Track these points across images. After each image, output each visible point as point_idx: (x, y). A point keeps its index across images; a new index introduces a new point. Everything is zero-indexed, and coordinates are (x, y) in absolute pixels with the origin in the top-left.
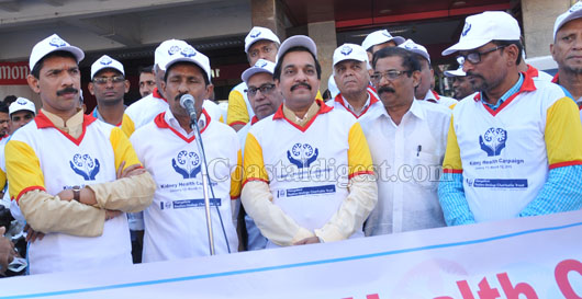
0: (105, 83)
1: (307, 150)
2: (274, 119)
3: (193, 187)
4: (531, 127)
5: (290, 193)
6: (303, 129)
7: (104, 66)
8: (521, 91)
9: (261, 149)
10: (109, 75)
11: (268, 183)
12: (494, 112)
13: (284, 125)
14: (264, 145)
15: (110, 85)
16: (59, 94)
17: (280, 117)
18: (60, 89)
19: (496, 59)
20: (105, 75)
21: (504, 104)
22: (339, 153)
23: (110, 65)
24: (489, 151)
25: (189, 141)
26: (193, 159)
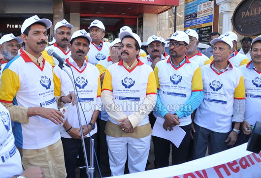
1: (130, 81)
2: (118, 65)
3: (83, 92)
4: (190, 76)
5: (121, 98)
6: (130, 71)
8: (185, 62)
9: (111, 77)
11: (112, 91)
12: (176, 69)
13: (122, 68)
14: (113, 76)
16: (38, 43)
17: (121, 64)
18: (39, 41)
19: (183, 48)
21: (180, 66)
22: (143, 84)
24: (174, 83)
25: (81, 72)
26: (83, 80)
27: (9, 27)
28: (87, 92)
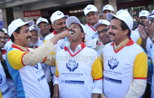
0: (41, 27)
3: (72, 75)
7: (40, 21)
10: (42, 24)
15: (43, 28)
20: (41, 24)
23: (42, 21)
25: (73, 56)
26: (74, 64)
27: (71, 13)
28: (76, 75)
